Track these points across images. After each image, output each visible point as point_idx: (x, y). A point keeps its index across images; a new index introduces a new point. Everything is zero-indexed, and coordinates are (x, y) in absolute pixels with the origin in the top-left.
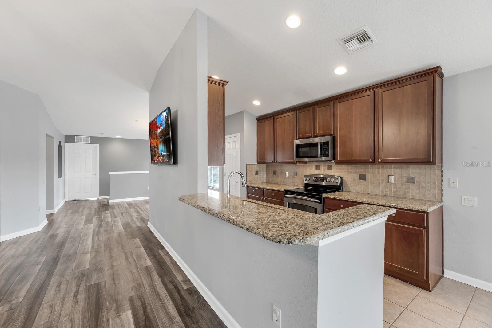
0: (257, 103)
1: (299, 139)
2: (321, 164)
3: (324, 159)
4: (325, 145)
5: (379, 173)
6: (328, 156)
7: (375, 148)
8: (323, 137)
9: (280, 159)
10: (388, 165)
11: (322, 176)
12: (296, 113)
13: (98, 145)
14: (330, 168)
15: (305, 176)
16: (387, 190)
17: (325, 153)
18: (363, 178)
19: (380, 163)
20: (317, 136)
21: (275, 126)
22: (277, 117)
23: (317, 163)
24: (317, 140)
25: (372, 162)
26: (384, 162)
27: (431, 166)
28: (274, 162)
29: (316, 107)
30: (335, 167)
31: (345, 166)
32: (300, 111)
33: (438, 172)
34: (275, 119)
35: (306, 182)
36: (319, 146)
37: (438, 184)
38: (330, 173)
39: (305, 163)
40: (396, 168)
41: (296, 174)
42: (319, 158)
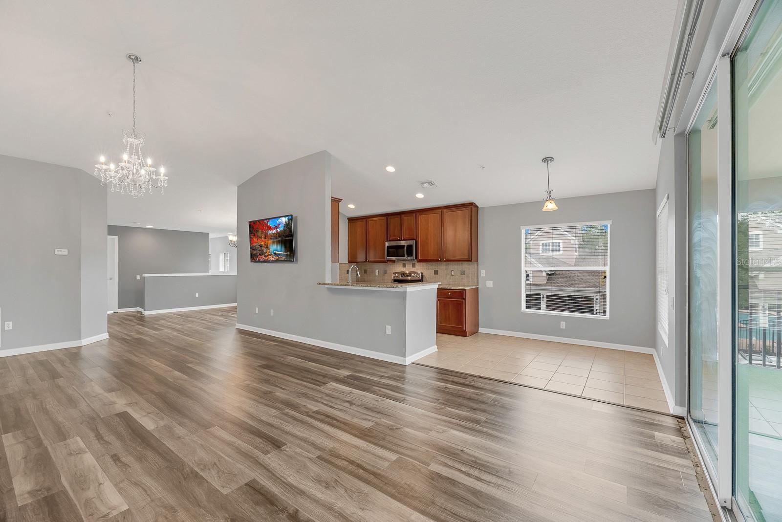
0: (351, 206)
1: (390, 241)
2: (407, 262)
3: (409, 258)
4: (410, 247)
5: (446, 269)
6: (412, 256)
7: (441, 250)
8: (408, 241)
9: (371, 257)
10: (451, 263)
11: (407, 272)
12: (387, 218)
13: (116, 237)
14: (414, 266)
15: (394, 273)
16: (451, 280)
17: (410, 253)
18: (436, 272)
19: (445, 261)
20: (404, 240)
21: (367, 228)
22: (370, 219)
23: (404, 262)
24: (403, 243)
25: (440, 261)
26: (448, 261)
27: (470, 263)
28: (366, 261)
29: (403, 216)
30: (417, 264)
31: (424, 264)
32: (390, 217)
33: (476, 266)
34: (368, 221)
35: (395, 278)
36: (405, 248)
37: (476, 275)
38: (414, 270)
39: (394, 261)
40: (455, 265)
41: (385, 272)
42: (405, 258)
